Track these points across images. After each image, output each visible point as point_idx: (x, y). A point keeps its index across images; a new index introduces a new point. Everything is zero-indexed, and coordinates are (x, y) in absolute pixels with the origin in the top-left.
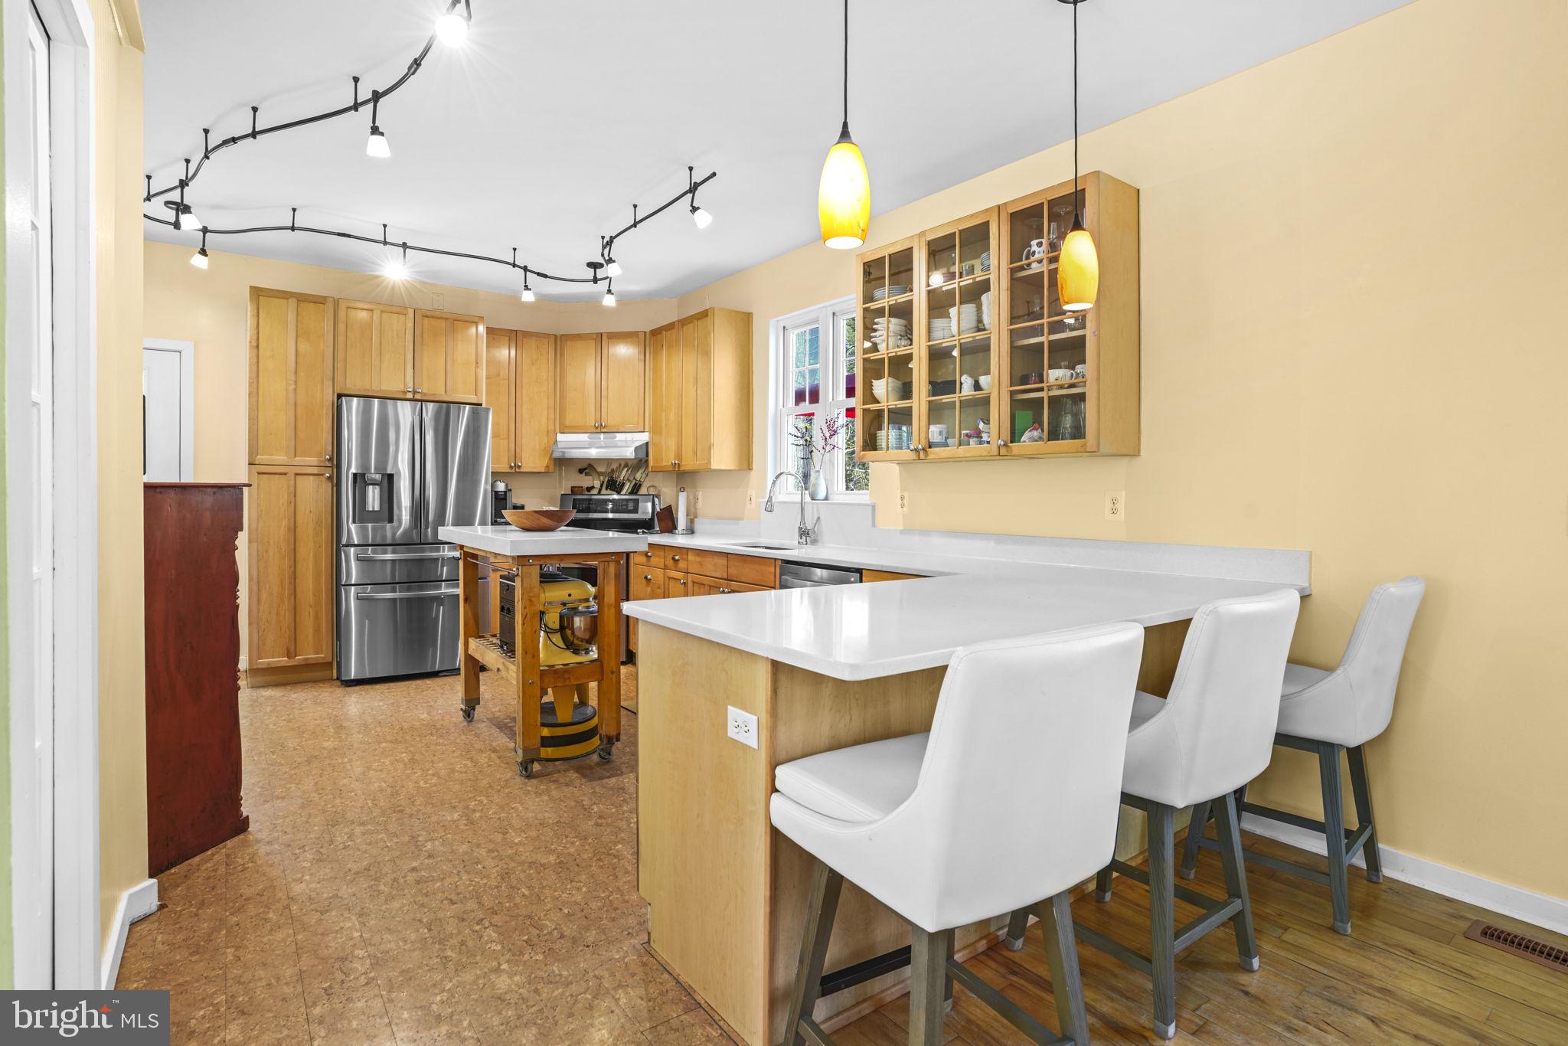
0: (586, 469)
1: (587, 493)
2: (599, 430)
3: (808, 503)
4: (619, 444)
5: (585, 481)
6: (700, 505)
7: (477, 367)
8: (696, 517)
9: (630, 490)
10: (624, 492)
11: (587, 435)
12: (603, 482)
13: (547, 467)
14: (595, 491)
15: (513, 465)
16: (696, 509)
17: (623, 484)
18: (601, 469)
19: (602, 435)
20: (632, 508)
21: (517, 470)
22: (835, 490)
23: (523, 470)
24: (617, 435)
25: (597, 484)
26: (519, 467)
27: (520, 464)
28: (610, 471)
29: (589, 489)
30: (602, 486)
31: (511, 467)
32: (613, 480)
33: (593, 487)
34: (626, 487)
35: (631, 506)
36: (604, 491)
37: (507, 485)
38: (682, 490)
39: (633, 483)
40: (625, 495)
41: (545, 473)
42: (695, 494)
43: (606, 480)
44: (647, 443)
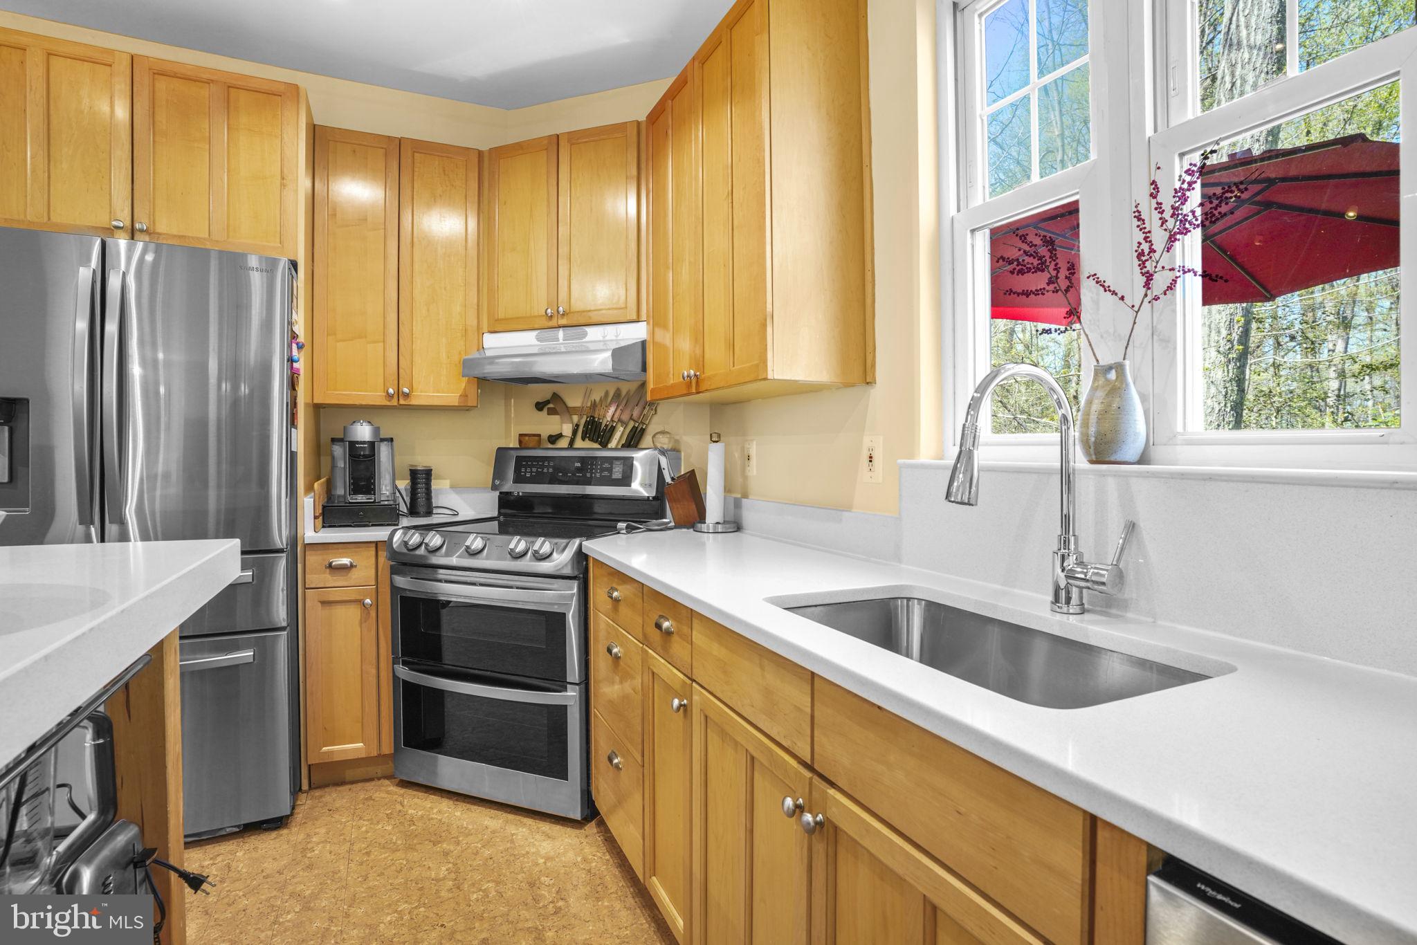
0: (548, 402)
1: (550, 446)
2: (554, 323)
3: (1085, 471)
4: (592, 347)
5: (547, 425)
6: (753, 470)
7: (283, 186)
8: (745, 496)
9: (623, 442)
10: (613, 444)
11: (534, 333)
12: (577, 426)
13: (464, 396)
14: (563, 443)
15: (391, 391)
16: (745, 478)
17: (613, 429)
18: (574, 401)
19: (561, 333)
20: (619, 476)
21: (402, 402)
22: (1180, 429)
23: (414, 402)
24: (588, 329)
25: (567, 430)
26: (407, 396)
27: (406, 390)
28: (589, 404)
29: (554, 439)
30: (575, 432)
31: (390, 396)
32: (593, 421)
33: (560, 436)
34: (617, 435)
35: (617, 473)
36: (579, 443)
37: (376, 431)
38: (715, 438)
39: (631, 424)
40: (616, 449)
41: (461, 409)
42: (743, 449)
43: (583, 421)
44: (644, 343)
